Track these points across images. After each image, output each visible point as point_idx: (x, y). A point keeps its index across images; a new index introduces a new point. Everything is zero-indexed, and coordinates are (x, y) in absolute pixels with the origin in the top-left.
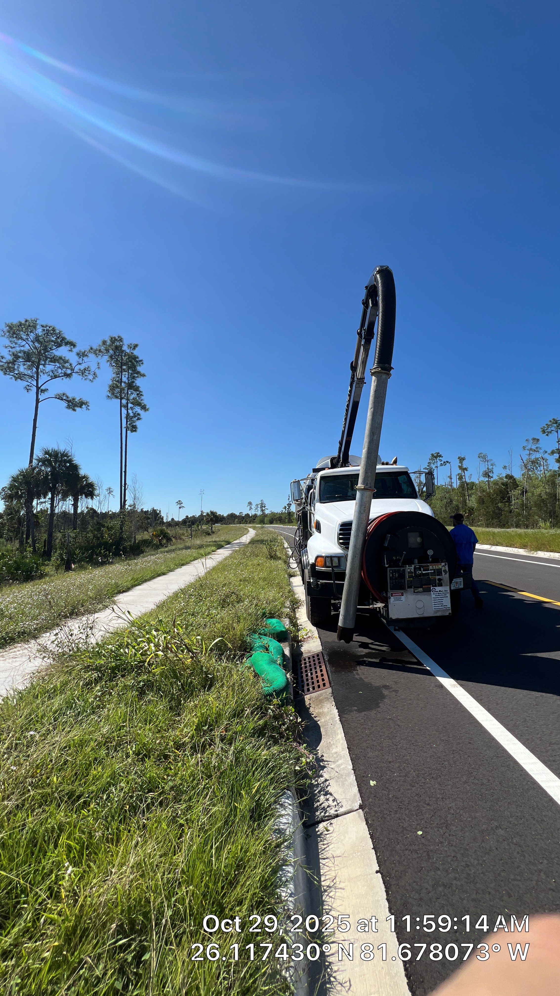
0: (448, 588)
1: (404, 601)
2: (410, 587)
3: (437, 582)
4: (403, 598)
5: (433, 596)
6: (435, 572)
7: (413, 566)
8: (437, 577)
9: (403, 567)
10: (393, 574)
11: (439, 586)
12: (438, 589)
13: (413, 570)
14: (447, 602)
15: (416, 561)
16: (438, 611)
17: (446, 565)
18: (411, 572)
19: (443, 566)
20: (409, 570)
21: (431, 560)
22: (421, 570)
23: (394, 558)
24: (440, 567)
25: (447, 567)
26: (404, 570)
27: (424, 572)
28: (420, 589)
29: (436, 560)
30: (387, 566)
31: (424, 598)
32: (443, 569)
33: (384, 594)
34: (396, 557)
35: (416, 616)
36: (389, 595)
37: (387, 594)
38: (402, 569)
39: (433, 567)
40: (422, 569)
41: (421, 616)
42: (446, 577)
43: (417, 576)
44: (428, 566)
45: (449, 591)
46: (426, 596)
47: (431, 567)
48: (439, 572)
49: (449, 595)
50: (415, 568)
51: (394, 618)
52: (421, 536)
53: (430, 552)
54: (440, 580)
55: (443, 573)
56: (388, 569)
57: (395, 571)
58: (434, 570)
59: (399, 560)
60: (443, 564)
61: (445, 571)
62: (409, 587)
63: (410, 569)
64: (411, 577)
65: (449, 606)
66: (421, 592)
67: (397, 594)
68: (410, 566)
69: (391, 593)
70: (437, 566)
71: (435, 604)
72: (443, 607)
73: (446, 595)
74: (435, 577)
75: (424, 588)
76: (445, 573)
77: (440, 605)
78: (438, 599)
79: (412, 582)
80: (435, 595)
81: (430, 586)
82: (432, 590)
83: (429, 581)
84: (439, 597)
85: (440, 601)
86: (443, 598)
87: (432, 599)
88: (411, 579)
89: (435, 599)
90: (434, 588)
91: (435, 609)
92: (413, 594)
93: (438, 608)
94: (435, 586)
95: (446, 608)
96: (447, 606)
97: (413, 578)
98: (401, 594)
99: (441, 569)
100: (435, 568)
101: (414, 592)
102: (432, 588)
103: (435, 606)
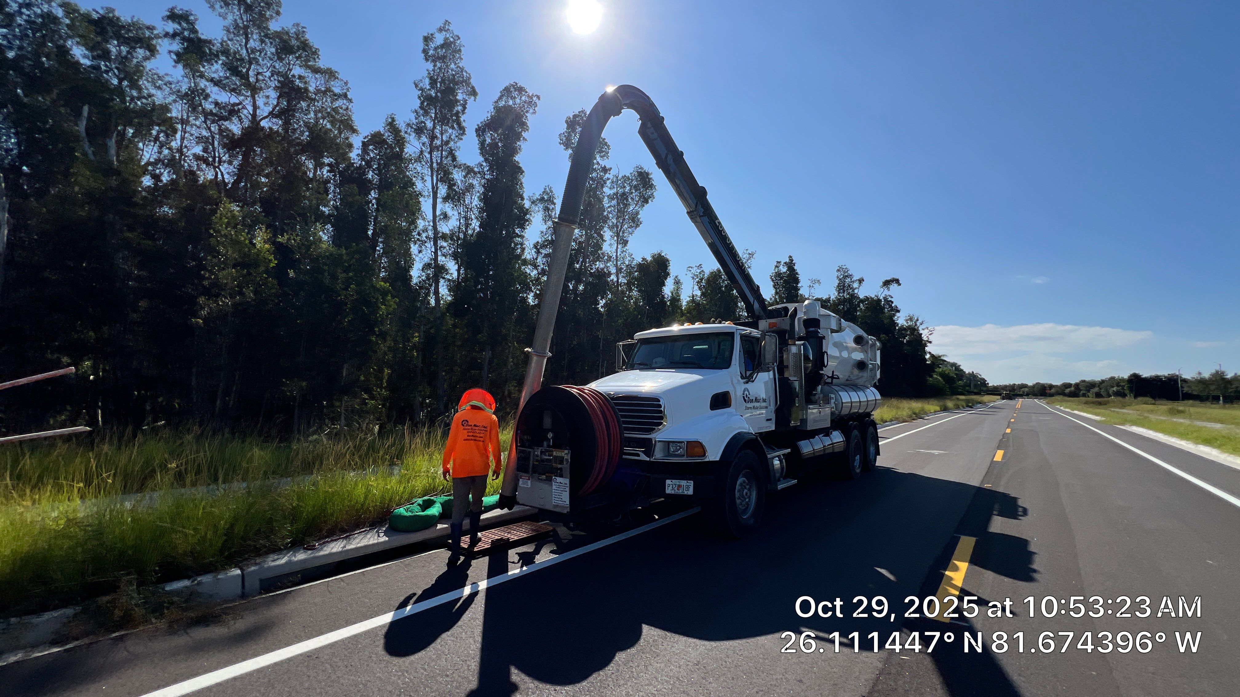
0: (566, 481)
1: (529, 486)
2: (534, 472)
3: (558, 471)
4: (529, 483)
5: (554, 487)
6: (558, 459)
8: (559, 466)
10: (520, 455)
11: (560, 477)
12: (559, 479)
13: (539, 454)
14: (566, 498)
16: (557, 506)
17: (569, 452)
18: (537, 456)
19: (565, 454)
20: (536, 453)
21: (551, 444)
24: (563, 454)
25: (569, 455)
27: (548, 458)
28: (543, 477)
29: (558, 446)
31: (545, 487)
32: (566, 457)
36: (519, 477)
38: (528, 450)
40: (547, 454)
41: (542, 508)
42: (566, 466)
43: (543, 461)
44: (552, 451)
45: (568, 485)
46: (547, 486)
47: (554, 453)
48: (561, 460)
49: (568, 489)
50: (542, 452)
52: (551, 415)
54: (561, 469)
55: (565, 463)
57: (523, 452)
58: (557, 457)
60: (566, 451)
61: (567, 460)
64: (537, 461)
65: (568, 503)
66: (544, 480)
67: (525, 478)
68: (537, 448)
69: (521, 476)
70: (560, 453)
71: (555, 496)
72: (562, 503)
73: (566, 489)
74: (557, 466)
75: (547, 476)
76: (567, 463)
77: (559, 499)
78: (558, 491)
79: (537, 467)
80: (556, 486)
81: (552, 475)
82: (554, 479)
83: (552, 470)
84: (559, 489)
85: (560, 495)
86: (562, 492)
87: (553, 491)
88: (537, 463)
89: (555, 491)
90: (556, 478)
91: (555, 503)
92: (538, 481)
93: (557, 502)
94: (557, 476)
95: (565, 504)
96: (565, 502)
97: (539, 463)
98: (527, 478)
99: (564, 457)
100: (557, 455)
101: (539, 479)
102: (553, 477)
103: (555, 499)
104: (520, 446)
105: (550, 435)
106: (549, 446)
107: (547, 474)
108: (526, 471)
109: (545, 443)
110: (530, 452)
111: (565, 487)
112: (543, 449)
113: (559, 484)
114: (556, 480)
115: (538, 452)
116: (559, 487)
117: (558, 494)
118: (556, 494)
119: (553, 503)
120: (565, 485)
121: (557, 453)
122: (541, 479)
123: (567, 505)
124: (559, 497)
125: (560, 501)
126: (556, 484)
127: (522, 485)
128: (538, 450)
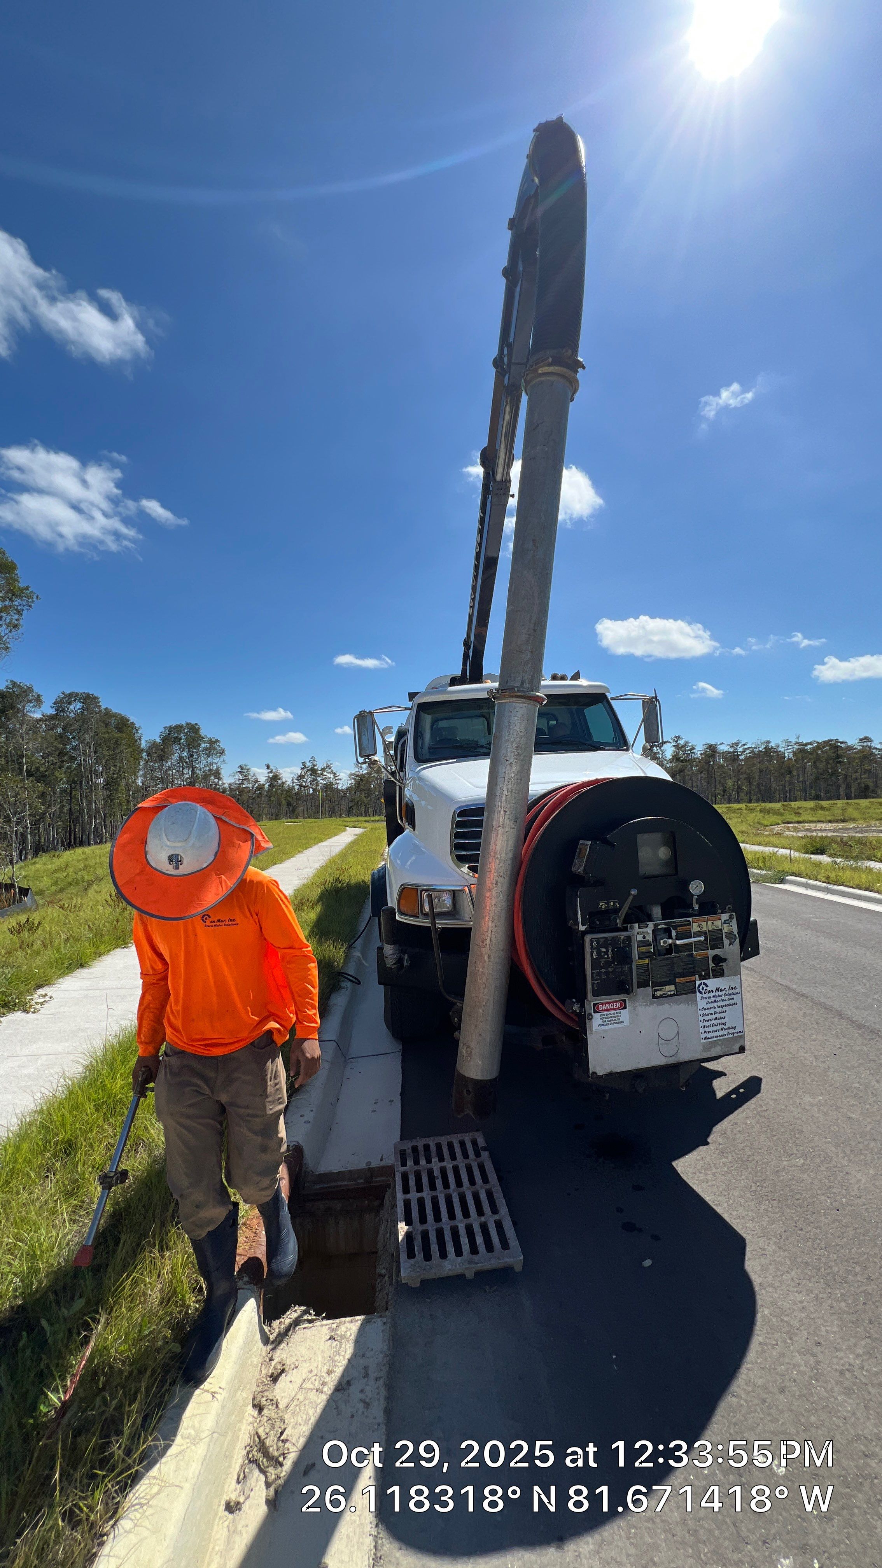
0: (737, 981)
1: (627, 1022)
3: (711, 965)
4: (625, 1014)
5: (701, 1004)
6: (706, 939)
7: (651, 925)
8: (712, 953)
9: (625, 929)
10: (599, 953)
11: (715, 976)
12: (713, 983)
13: (650, 938)
14: (736, 1018)
15: (657, 911)
16: (714, 1044)
17: (731, 917)
18: (646, 943)
19: (726, 923)
20: (640, 938)
21: (696, 907)
22: (670, 937)
23: (603, 905)
24: (718, 924)
25: (734, 923)
26: (629, 938)
27: (678, 942)
28: (668, 988)
29: (708, 908)
30: (582, 928)
31: (677, 1009)
32: (726, 929)
33: (576, 1007)
34: (608, 904)
35: (658, 1060)
36: (589, 1008)
37: (582, 1006)
38: (622, 935)
39: (700, 925)
40: (674, 933)
41: (672, 1061)
42: (732, 951)
43: (661, 952)
45: (739, 989)
46: (683, 1006)
47: (695, 928)
48: (715, 939)
49: (739, 999)
50: (654, 931)
51: (601, 1072)
52: (672, 842)
53: (697, 888)
54: (718, 960)
55: (726, 942)
56: (588, 938)
57: (605, 943)
58: (704, 933)
59: (616, 911)
60: (725, 917)
61: (730, 935)
62: (641, 985)
63: (641, 933)
64: (644, 956)
66: (674, 995)
67: (608, 1006)
68: (642, 925)
69: (594, 1005)
70: (710, 923)
71: (707, 1024)
72: (726, 1032)
73: (733, 999)
74: (707, 954)
75: (680, 984)
76: (730, 940)
77: (719, 1027)
78: (712, 1011)
79: (647, 971)
80: (706, 1000)
81: (693, 978)
82: (699, 987)
83: (690, 966)
84: (715, 1004)
85: (718, 1016)
86: (724, 1009)
87: (701, 1013)
88: (647, 961)
89: (707, 1012)
90: (704, 981)
91: (705, 1038)
92: (652, 1003)
93: (712, 1035)
94: (707, 977)
95: (733, 1034)
96: (735, 1028)
97: (651, 959)
98: (618, 1005)
99: (721, 930)
100: (705, 929)
101: (654, 997)
102: (698, 983)
103: (707, 1030)
107: (678, 980)
110: (628, 940)
111: (733, 994)
112: (661, 924)
113: (714, 994)
114: (707, 986)
115: (648, 933)
116: (715, 999)
117: (713, 1017)
118: (710, 1017)
119: (703, 1041)
120: (731, 992)
121: (704, 924)
122: (661, 996)
123: (740, 1032)
124: (716, 1022)
125: (722, 1029)
126: (707, 995)
127: (603, 1028)
128: (644, 930)
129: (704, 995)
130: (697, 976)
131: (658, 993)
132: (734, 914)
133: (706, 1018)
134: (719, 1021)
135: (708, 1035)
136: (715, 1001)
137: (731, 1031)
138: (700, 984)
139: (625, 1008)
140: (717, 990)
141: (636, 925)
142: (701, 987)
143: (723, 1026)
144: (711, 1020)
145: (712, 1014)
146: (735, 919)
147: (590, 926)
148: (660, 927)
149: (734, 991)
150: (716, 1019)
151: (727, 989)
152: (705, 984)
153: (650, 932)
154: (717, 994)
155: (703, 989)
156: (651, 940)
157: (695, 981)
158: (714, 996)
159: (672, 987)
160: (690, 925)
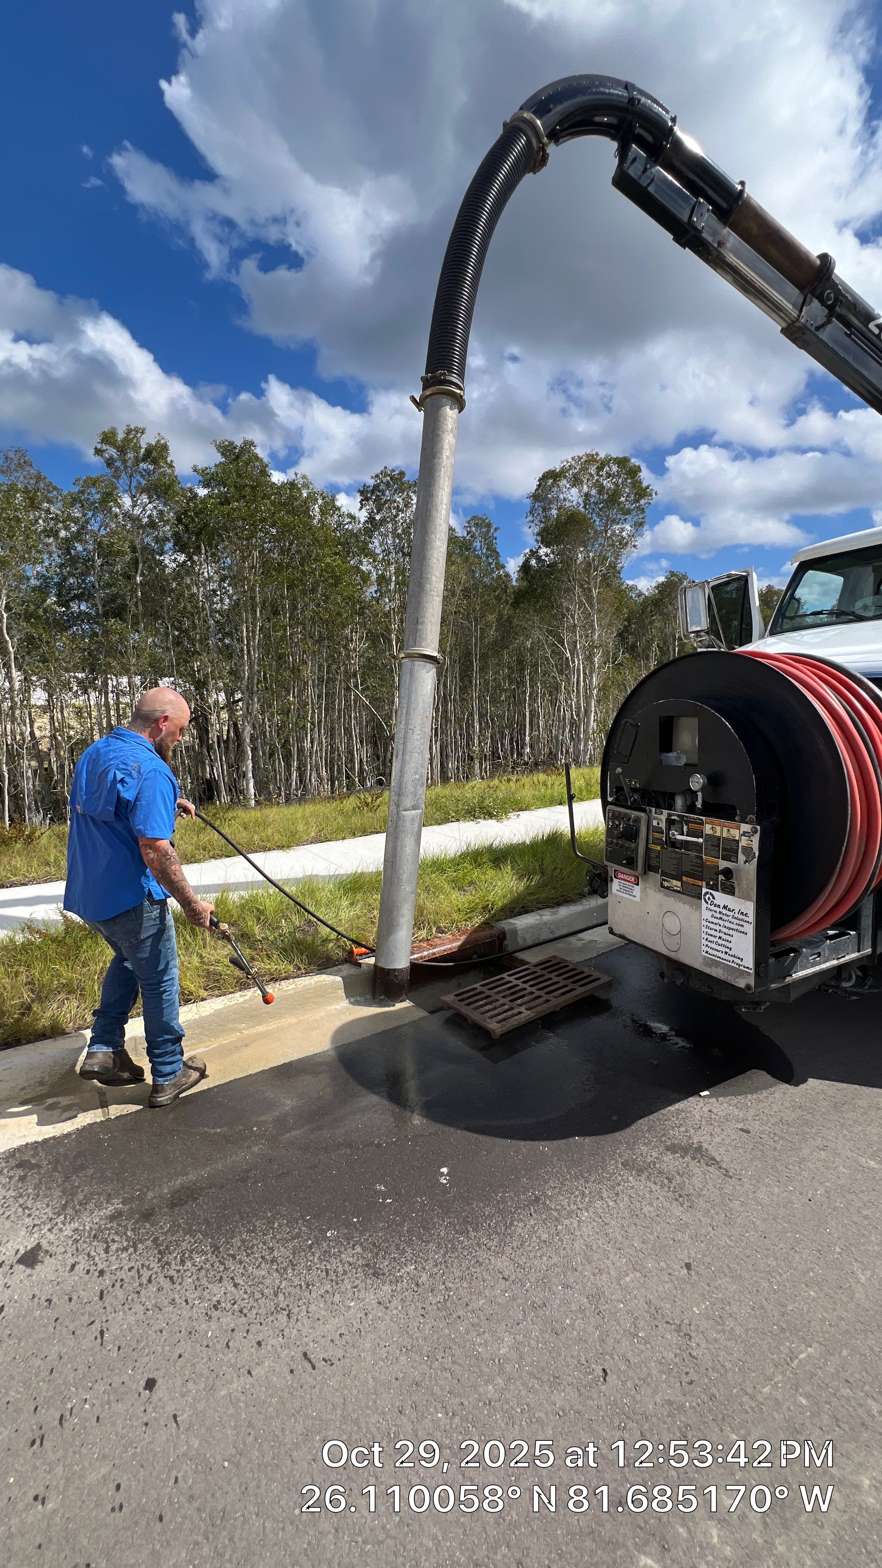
0: (749, 908)
1: (638, 899)
2: (649, 868)
3: (722, 877)
4: (637, 890)
5: (706, 914)
6: (717, 845)
7: (665, 812)
8: (723, 864)
9: (644, 811)
11: (724, 891)
12: (721, 898)
13: (663, 825)
14: (743, 948)
16: (716, 964)
17: (754, 830)
18: (659, 830)
19: (743, 835)
20: (655, 823)
21: (699, 804)
22: (683, 831)
23: (626, 782)
24: (735, 833)
25: (756, 838)
27: (689, 839)
28: (675, 882)
29: (720, 811)
30: (610, 799)
31: (682, 909)
32: (744, 842)
34: (630, 782)
36: (611, 872)
38: (634, 814)
39: (713, 828)
40: (685, 828)
41: (672, 955)
42: (745, 870)
43: (674, 844)
45: (751, 918)
46: (687, 907)
47: (708, 829)
48: (730, 850)
49: (750, 929)
50: (670, 822)
54: (728, 873)
55: (741, 857)
56: (608, 808)
57: (619, 817)
58: (717, 839)
60: (746, 827)
61: (748, 851)
63: (656, 819)
64: (657, 842)
65: (749, 961)
66: (679, 892)
67: (625, 877)
68: (659, 810)
69: (615, 871)
70: (725, 829)
71: (711, 938)
72: (731, 959)
73: (742, 926)
74: (718, 863)
75: (685, 882)
76: (747, 857)
77: (724, 949)
78: (717, 928)
79: (658, 857)
80: (711, 913)
81: (700, 883)
82: (705, 895)
83: (699, 869)
84: (721, 923)
85: (724, 937)
86: (731, 932)
87: (704, 923)
88: (659, 848)
89: (711, 926)
90: (712, 892)
91: (707, 952)
92: (660, 891)
93: (715, 953)
94: (714, 888)
95: (739, 965)
96: (742, 960)
97: (663, 848)
98: (633, 880)
99: (738, 842)
100: (718, 834)
101: (662, 886)
102: (704, 890)
103: (709, 944)
104: (611, 803)
105: (697, 782)
106: (691, 808)
107: (684, 878)
108: (631, 863)
109: (679, 802)
110: (637, 820)
111: (742, 920)
112: (674, 815)
113: (721, 910)
114: (714, 898)
115: (661, 820)
116: (721, 916)
117: (718, 934)
118: (712, 932)
119: (704, 953)
120: (741, 917)
121: (718, 828)
122: (668, 888)
123: (748, 968)
124: (720, 942)
125: (726, 953)
126: (712, 907)
127: (620, 894)
128: (659, 816)
129: (709, 906)
130: (704, 883)
131: (666, 884)
132: (758, 827)
133: (710, 932)
134: (724, 943)
135: (711, 951)
136: (721, 918)
137: (736, 960)
138: (707, 893)
139: (638, 884)
140: (725, 907)
141: (653, 809)
142: (707, 897)
143: (728, 950)
144: (715, 937)
145: (716, 930)
146: (758, 834)
147: (617, 799)
148: (673, 818)
149: (744, 917)
150: (720, 938)
151: (737, 911)
152: (711, 894)
153: (664, 821)
154: (724, 911)
155: (709, 899)
156: (664, 828)
157: (701, 887)
158: (720, 913)
159: (679, 884)
160: (702, 824)
